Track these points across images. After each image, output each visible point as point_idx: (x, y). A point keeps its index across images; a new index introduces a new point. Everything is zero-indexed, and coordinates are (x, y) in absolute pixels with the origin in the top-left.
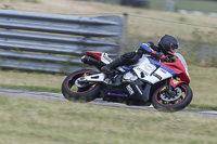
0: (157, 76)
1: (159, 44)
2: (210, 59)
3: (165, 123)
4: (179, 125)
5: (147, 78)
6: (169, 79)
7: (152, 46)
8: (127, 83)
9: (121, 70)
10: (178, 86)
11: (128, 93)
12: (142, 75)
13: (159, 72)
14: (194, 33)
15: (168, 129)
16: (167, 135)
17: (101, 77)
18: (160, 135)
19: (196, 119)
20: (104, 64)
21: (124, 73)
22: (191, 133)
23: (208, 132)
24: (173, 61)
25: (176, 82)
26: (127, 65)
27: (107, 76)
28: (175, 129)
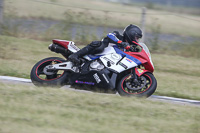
0: (123, 65)
1: (125, 34)
2: (80, 38)
3: (38, 96)
4: (51, 98)
5: (113, 67)
6: (134, 68)
7: (118, 36)
8: (94, 72)
9: (88, 58)
10: (143, 75)
11: (95, 81)
12: (109, 64)
13: (124, 61)
14: (66, 13)
15: (41, 101)
16: (41, 108)
17: (69, 66)
18: (34, 107)
19: (66, 93)
20: (71, 53)
21: (91, 62)
22: (62, 106)
23: (78, 105)
24: (138, 50)
25: (141, 71)
26: (93, 54)
27: (75, 64)
28: (48, 102)
